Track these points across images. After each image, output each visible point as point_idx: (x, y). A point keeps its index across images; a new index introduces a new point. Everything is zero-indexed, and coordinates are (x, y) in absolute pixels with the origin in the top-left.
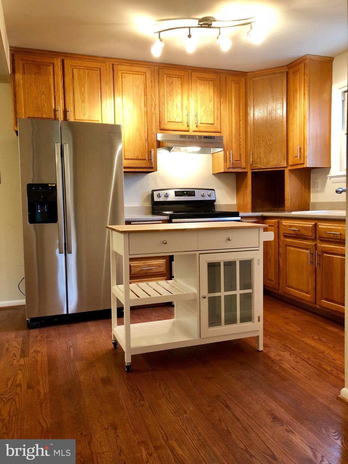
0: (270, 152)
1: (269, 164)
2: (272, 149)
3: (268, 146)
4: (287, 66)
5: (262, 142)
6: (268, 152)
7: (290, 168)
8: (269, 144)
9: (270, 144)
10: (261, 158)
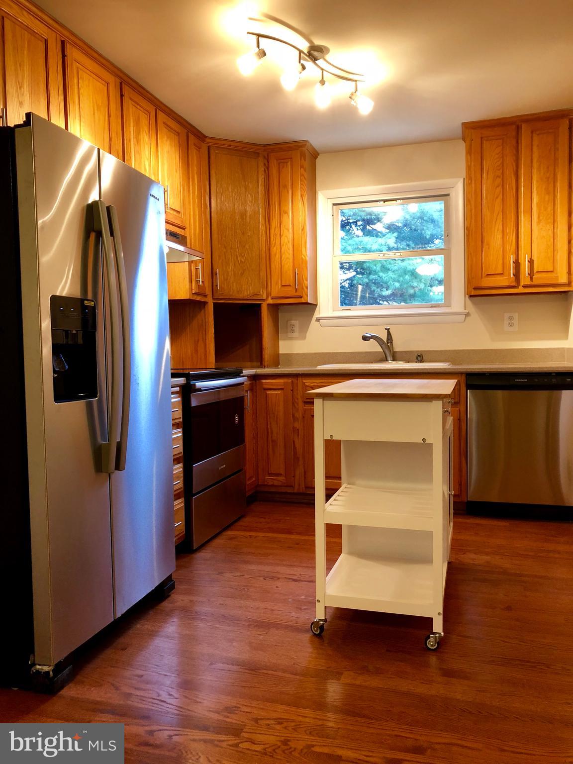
0: (242, 274)
1: (241, 292)
2: (245, 269)
3: (240, 265)
4: (265, 145)
5: (230, 256)
6: (240, 272)
7: (270, 301)
8: (241, 260)
9: (242, 262)
10: (230, 282)
